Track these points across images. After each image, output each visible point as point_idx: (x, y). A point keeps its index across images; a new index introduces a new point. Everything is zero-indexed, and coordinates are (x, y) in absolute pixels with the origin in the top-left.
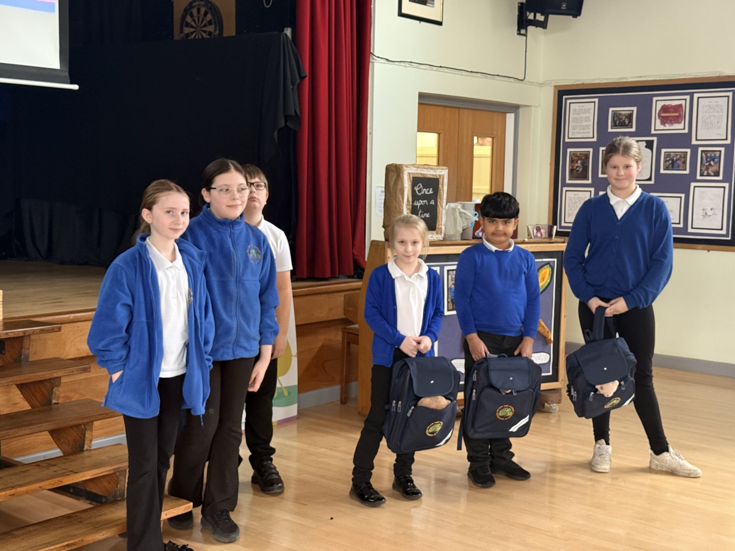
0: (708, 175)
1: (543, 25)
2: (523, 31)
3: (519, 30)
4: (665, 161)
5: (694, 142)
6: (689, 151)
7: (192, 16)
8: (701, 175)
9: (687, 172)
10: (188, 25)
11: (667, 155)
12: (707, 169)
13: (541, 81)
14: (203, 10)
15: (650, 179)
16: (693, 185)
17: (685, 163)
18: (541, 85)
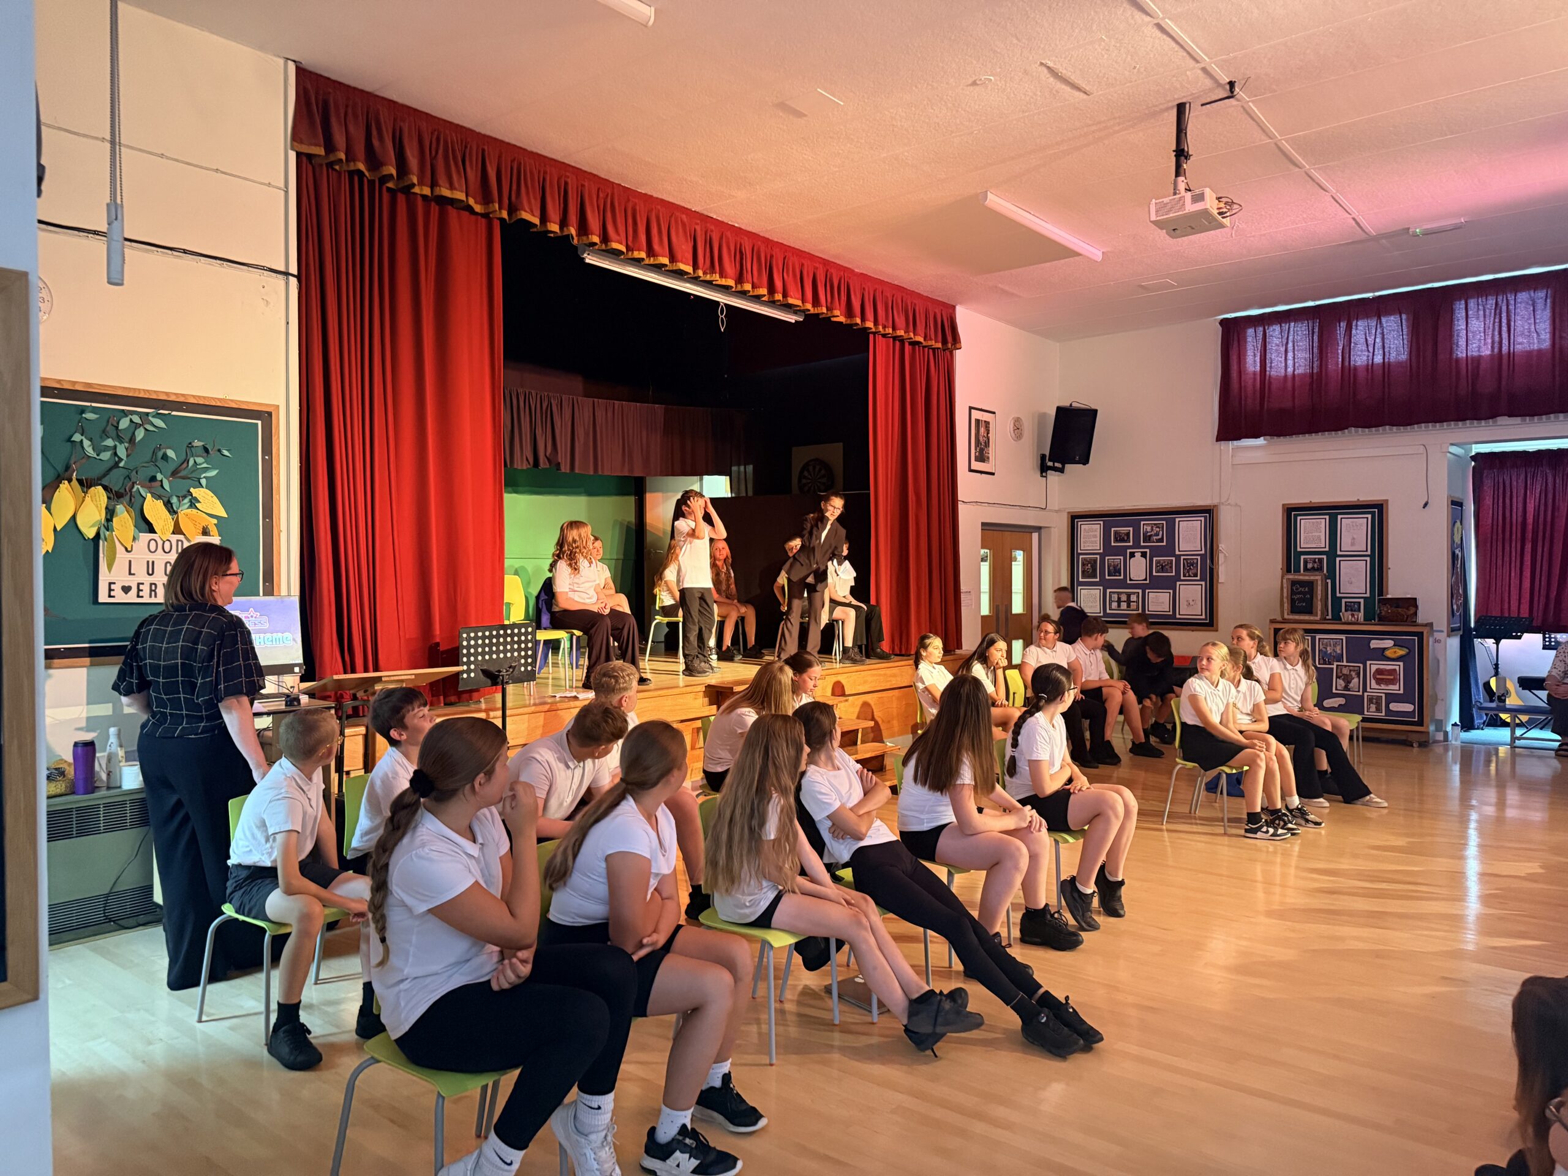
0: (1189, 576)
1: (1062, 470)
2: (1044, 474)
3: (1042, 473)
4: (1157, 566)
5: (1177, 553)
6: (1174, 559)
7: (808, 471)
8: (1184, 576)
9: (1174, 574)
10: (805, 477)
11: (1158, 562)
12: (1188, 572)
13: (1057, 508)
14: (818, 468)
15: (1146, 580)
16: (1178, 583)
17: (1171, 567)
18: (1057, 511)
